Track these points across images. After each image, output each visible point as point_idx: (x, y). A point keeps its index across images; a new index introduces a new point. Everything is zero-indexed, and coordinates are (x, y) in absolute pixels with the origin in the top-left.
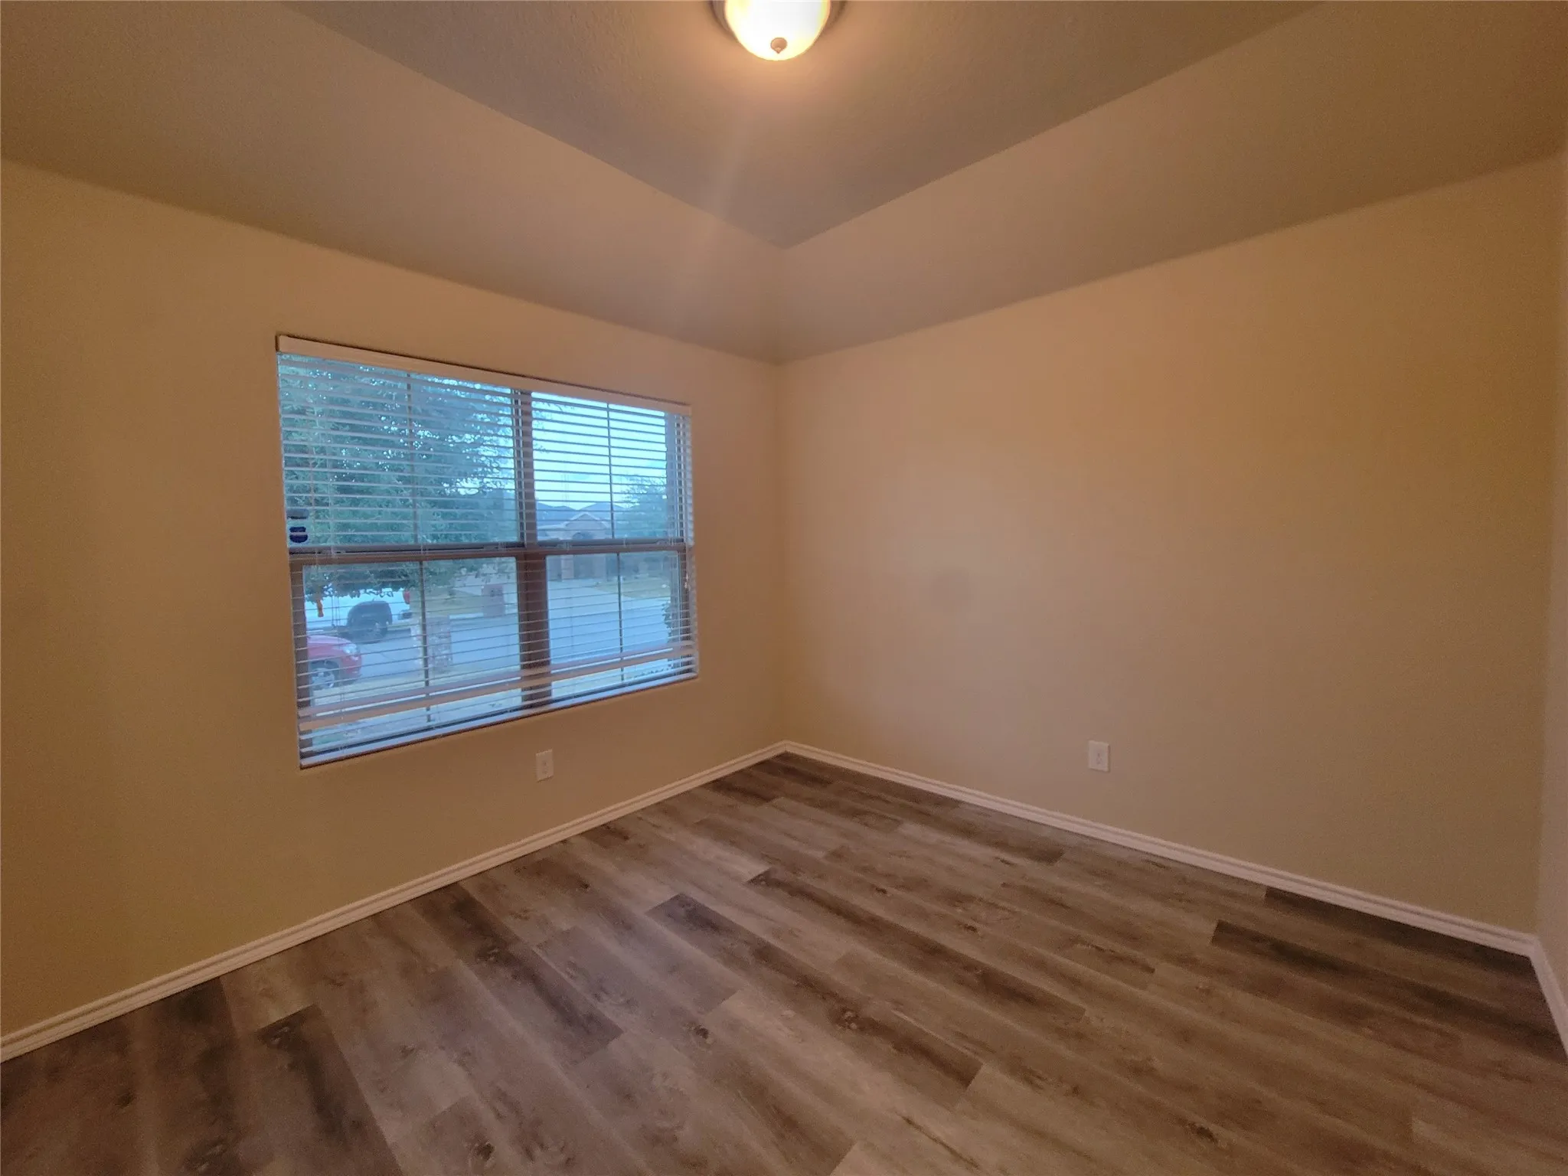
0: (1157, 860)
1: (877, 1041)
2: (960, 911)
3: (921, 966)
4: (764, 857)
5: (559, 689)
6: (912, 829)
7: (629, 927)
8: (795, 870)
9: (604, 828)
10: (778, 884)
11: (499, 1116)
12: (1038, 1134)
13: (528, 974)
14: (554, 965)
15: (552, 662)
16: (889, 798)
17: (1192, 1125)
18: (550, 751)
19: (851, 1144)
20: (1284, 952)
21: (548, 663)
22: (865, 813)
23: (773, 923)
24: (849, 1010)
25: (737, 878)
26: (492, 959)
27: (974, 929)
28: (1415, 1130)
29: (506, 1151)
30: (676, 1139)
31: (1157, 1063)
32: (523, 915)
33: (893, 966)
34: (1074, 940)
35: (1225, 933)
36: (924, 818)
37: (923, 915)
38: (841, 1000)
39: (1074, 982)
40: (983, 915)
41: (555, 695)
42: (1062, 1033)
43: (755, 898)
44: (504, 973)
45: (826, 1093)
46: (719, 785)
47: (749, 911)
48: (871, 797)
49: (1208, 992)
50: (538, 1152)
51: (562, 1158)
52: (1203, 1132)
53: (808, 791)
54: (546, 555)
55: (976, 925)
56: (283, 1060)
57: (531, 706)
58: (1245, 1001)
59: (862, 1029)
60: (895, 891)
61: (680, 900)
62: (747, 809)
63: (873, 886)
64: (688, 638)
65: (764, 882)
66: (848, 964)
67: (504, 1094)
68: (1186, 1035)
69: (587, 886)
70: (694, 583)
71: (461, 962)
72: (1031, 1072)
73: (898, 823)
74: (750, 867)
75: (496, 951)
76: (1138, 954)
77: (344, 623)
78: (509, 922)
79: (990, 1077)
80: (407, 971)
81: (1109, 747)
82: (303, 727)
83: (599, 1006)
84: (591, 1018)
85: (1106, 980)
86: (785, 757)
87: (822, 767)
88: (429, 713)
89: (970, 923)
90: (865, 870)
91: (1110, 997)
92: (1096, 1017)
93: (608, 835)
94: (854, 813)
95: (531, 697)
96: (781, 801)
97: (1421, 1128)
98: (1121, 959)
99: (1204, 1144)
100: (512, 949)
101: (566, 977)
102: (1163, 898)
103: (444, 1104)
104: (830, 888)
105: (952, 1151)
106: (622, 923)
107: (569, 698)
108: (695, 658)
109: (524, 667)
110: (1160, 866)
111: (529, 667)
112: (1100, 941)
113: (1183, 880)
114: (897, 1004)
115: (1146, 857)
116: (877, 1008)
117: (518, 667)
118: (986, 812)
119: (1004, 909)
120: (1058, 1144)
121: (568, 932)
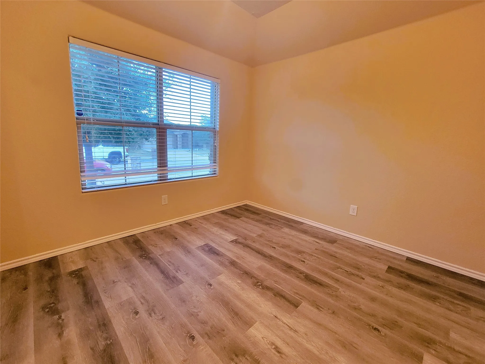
0: (369, 246)
1: (268, 292)
2: (300, 256)
3: (285, 272)
4: (236, 235)
5: (171, 176)
6: (286, 230)
7: (189, 252)
8: (245, 239)
9: (184, 222)
10: (240, 243)
11: (142, 303)
12: (319, 325)
13: (156, 263)
14: (164, 261)
15: (168, 166)
16: (279, 220)
17: (373, 327)
18: (167, 195)
19: (256, 322)
20: (411, 277)
21: (167, 166)
22: (272, 224)
23: (237, 254)
24: (259, 282)
25: (226, 240)
26: (144, 258)
27: (304, 262)
28: (450, 335)
29: (143, 314)
30: (198, 315)
31: (362, 307)
32: (156, 246)
33: (275, 270)
34: (339, 268)
35: (390, 269)
36: (291, 227)
37: (287, 256)
38: (256, 279)
39: (337, 280)
40: (308, 258)
41: (169, 177)
42: (330, 295)
43: (232, 247)
44: (148, 262)
45: (249, 306)
46: (223, 212)
47: (229, 250)
48: (273, 219)
49: (383, 287)
50: (153, 315)
51: (161, 317)
52: (375, 329)
53: (252, 216)
54: (167, 129)
55: (305, 261)
56: (75, 281)
57: (161, 180)
58: (395, 290)
59: (263, 288)
60: (279, 248)
61: (207, 245)
62: (232, 220)
63: (271, 246)
64: (215, 163)
65: (235, 242)
66: (260, 268)
67: (144, 297)
68: (373, 299)
69: (177, 239)
70: (218, 144)
71: (134, 257)
72: (318, 306)
73: (282, 228)
74: (231, 237)
75: (145, 255)
76: (360, 274)
77: (107, 157)
78: (150, 247)
79: (305, 306)
80: (117, 259)
81: (358, 207)
82: (83, 179)
83: (177, 274)
84: (174, 277)
85: (347, 280)
86: (246, 205)
87: (257, 209)
88: (126, 179)
89: (303, 260)
90: (269, 241)
91: (349, 286)
92: (342, 291)
93: (186, 224)
94: (267, 224)
95: (161, 177)
96: (243, 218)
97: (453, 335)
98: (353, 274)
99: (376, 333)
100: (150, 255)
101: (167, 265)
102: (371, 258)
103: (125, 298)
104: (257, 246)
105: (290, 327)
106: (187, 251)
107: (174, 179)
108: (217, 169)
109: (158, 167)
110: (370, 247)
111: (160, 167)
112: (347, 269)
113: (378, 252)
114: (276, 282)
115: (365, 244)
116: (268, 283)
117: (156, 167)
118: (312, 227)
119: (314, 256)
120: (326, 328)
121: (169, 252)
